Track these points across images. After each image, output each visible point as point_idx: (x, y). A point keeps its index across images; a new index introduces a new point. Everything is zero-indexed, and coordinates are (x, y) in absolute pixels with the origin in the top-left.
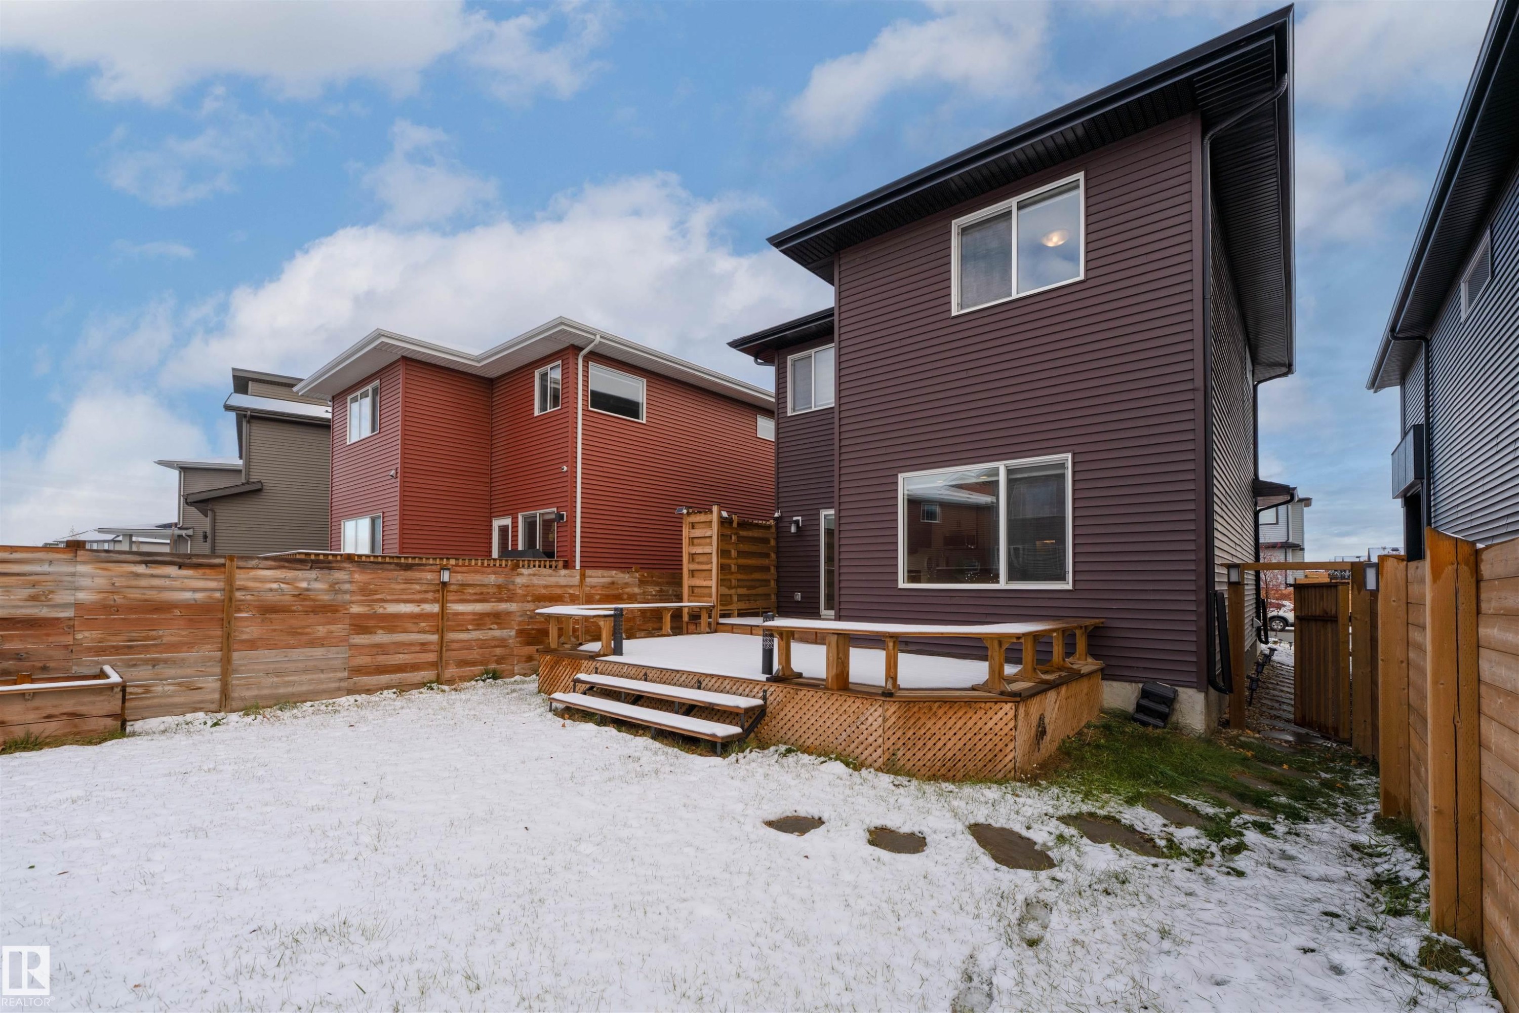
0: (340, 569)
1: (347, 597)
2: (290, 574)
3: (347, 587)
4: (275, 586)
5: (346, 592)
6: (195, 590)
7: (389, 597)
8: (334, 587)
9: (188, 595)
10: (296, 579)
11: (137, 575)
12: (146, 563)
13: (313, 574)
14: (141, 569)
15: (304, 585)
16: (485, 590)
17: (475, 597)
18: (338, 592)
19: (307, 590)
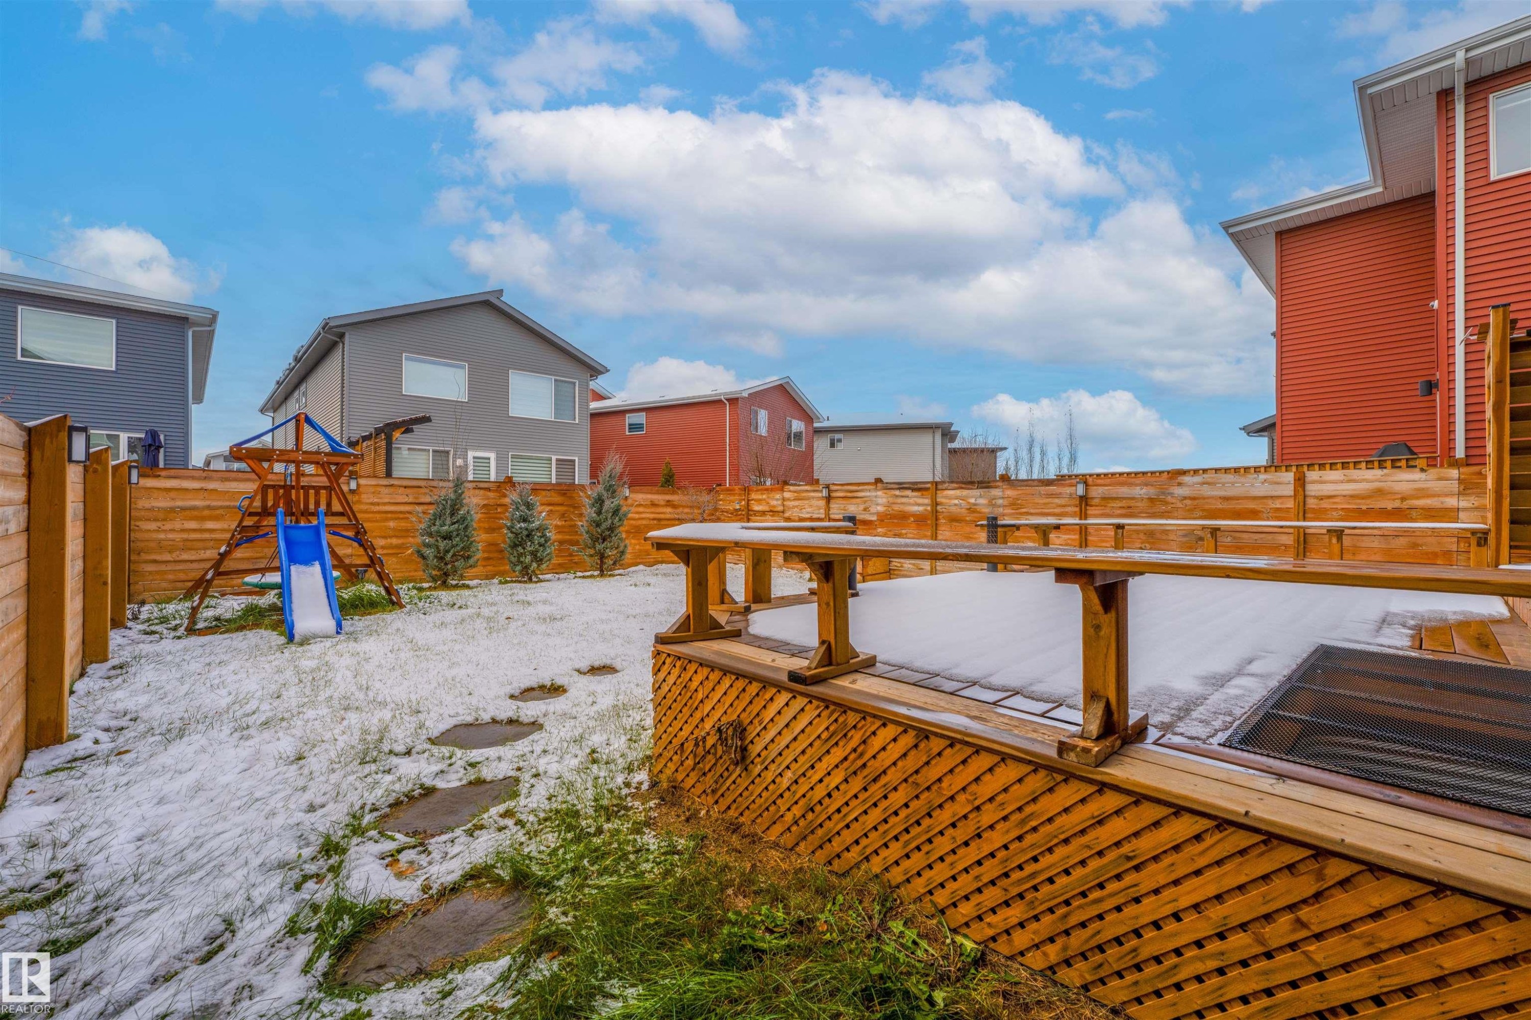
0: (996, 487)
1: (1001, 510)
2: (965, 493)
3: (1000, 502)
4: (956, 502)
5: (999, 506)
6: (919, 505)
7: (1032, 511)
8: (991, 504)
9: (916, 508)
10: (968, 497)
11: (897, 496)
12: (899, 489)
13: (976, 492)
14: (897, 493)
15: (972, 501)
16: (1132, 503)
17: (1119, 512)
18: (994, 506)
19: (975, 505)
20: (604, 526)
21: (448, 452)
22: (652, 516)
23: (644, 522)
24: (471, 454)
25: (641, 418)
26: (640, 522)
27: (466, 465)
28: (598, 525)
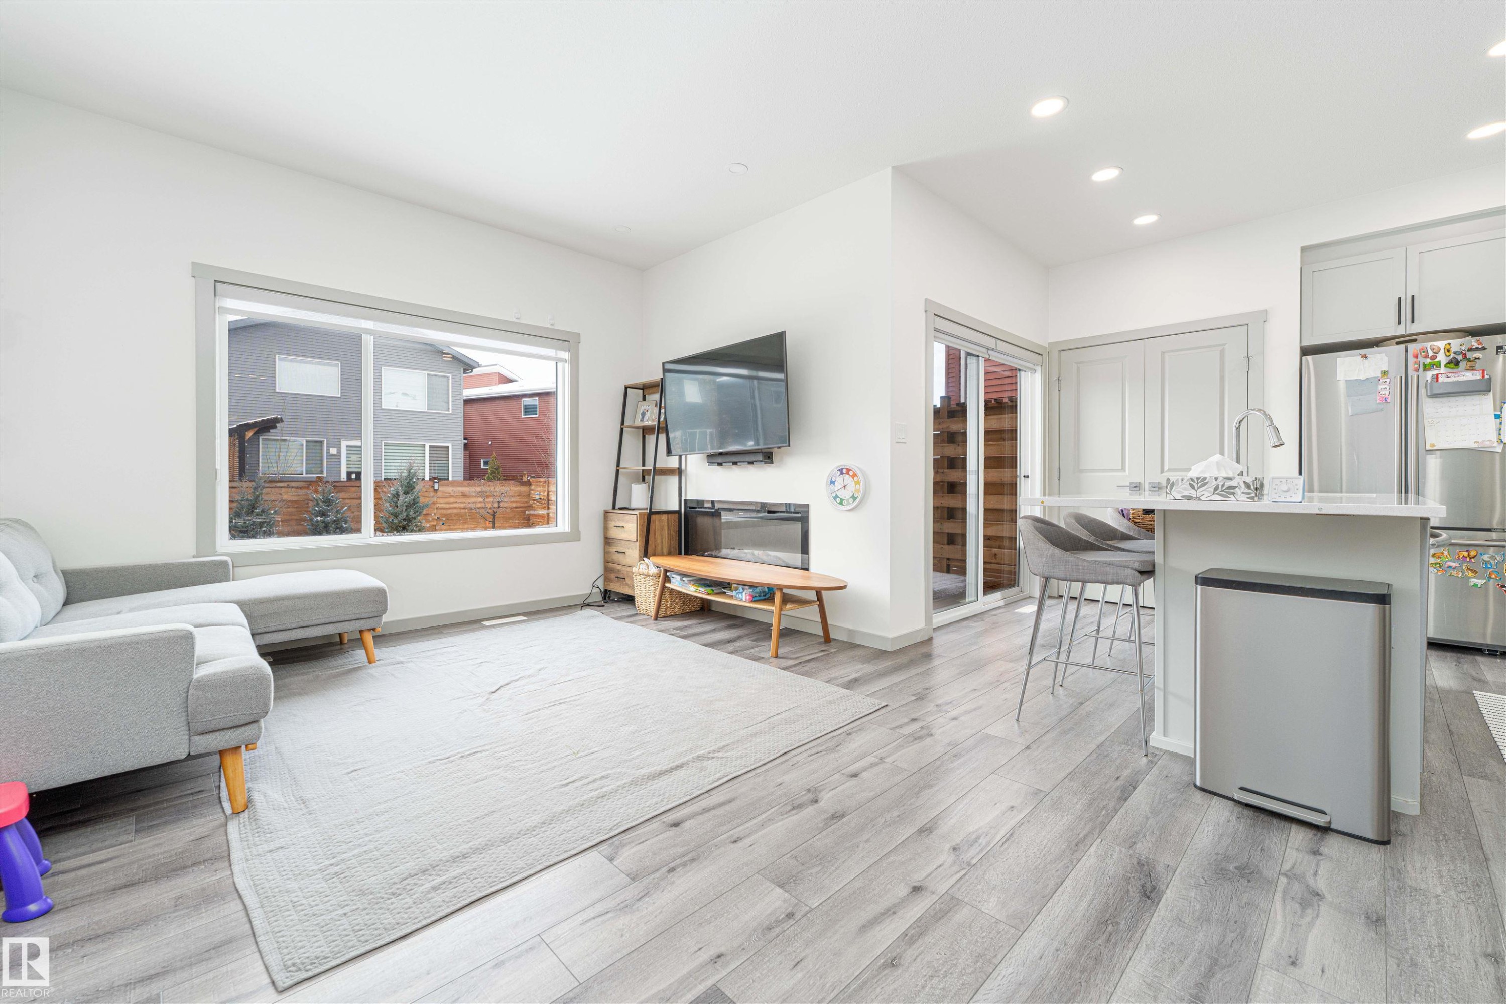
20: (401, 517)
21: (321, 442)
22: (462, 505)
23: (455, 511)
24: (344, 444)
25: (535, 401)
26: (449, 511)
27: (339, 454)
28: (396, 516)
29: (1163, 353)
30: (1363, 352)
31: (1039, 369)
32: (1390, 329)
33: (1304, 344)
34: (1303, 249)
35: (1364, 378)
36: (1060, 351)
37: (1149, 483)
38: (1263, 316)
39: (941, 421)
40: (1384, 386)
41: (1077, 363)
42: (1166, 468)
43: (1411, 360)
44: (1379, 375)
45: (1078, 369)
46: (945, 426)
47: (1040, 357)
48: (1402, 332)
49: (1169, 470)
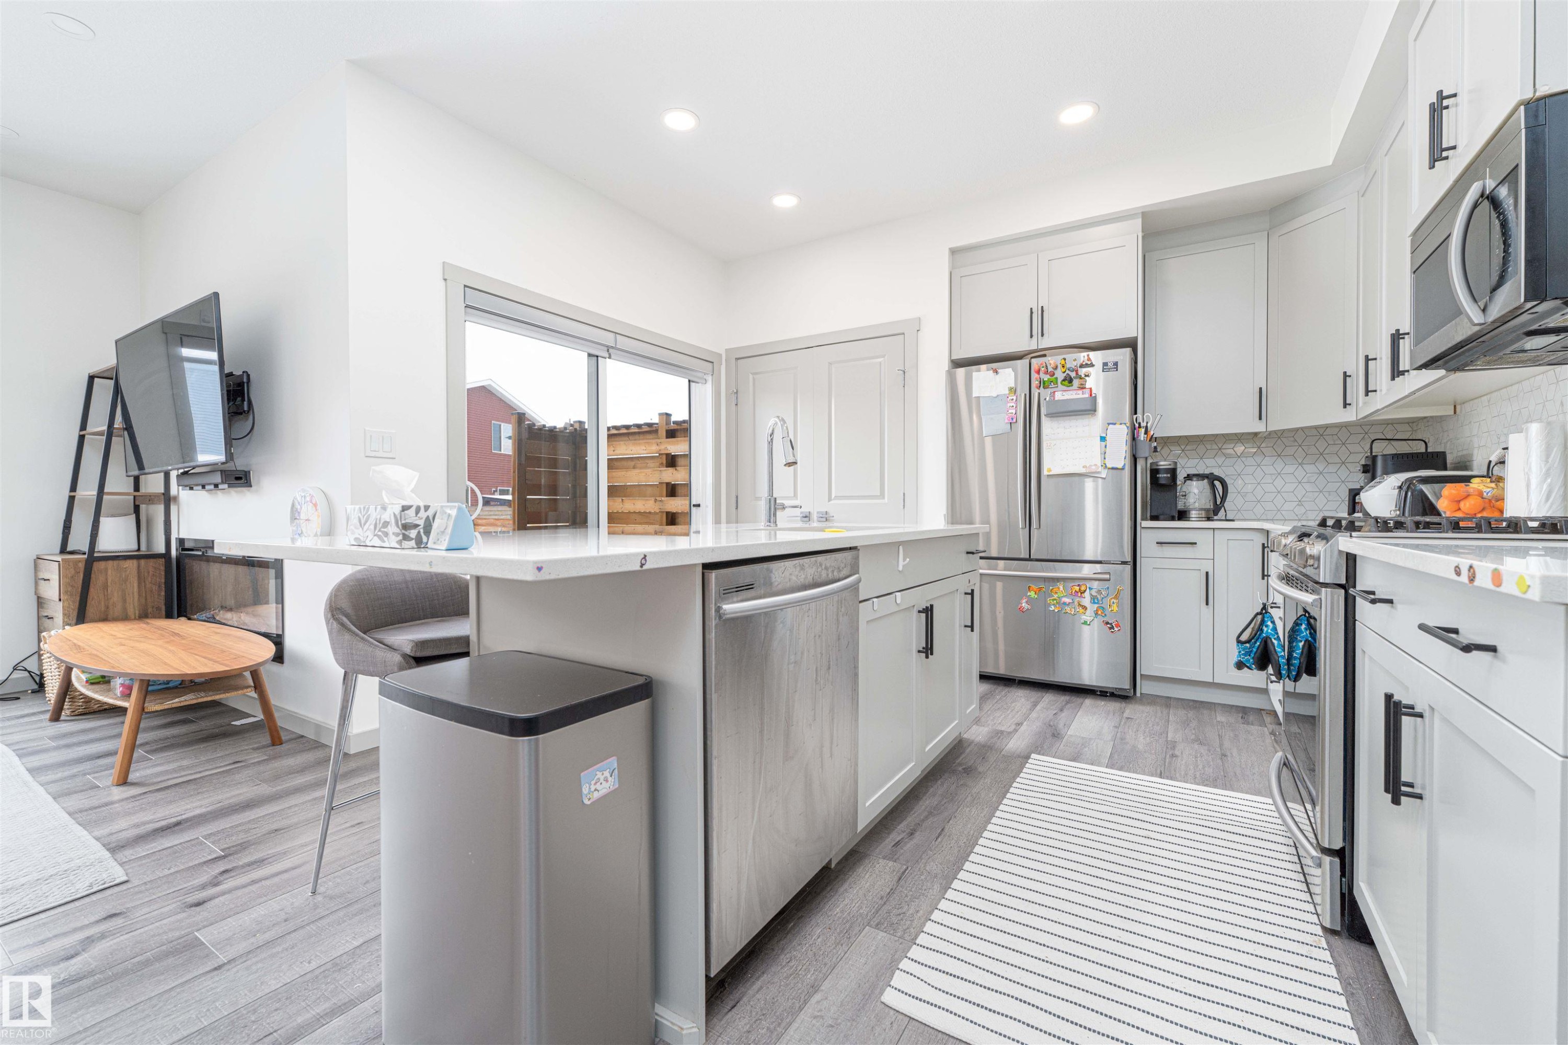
29: (830, 364)
30: (994, 365)
31: (709, 378)
32: (1022, 344)
33: (954, 357)
34: (954, 252)
35: (995, 395)
36: (737, 359)
37: (818, 513)
38: (917, 325)
39: (659, 441)
40: (1011, 405)
41: (753, 374)
42: (833, 497)
43: (1034, 375)
44: (1007, 392)
45: (754, 379)
46: (662, 447)
47: (710, 365)
48: (1034, 347)
49: (837, 498)
